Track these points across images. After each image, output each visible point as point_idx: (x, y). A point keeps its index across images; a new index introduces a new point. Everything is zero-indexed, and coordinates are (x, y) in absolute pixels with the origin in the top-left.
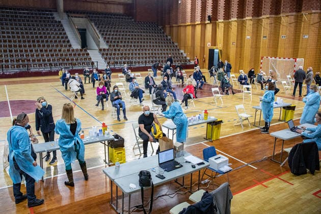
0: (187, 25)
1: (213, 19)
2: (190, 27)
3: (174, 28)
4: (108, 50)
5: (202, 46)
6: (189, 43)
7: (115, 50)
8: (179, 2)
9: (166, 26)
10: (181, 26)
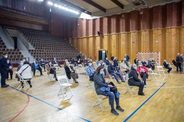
0: (84, 38)
1: (101, 33)
2: (86, 39)
3: (75, 40)
4: (35, 51)
5: (94, 49)
6: (85, 48)
7: (40, 51)
8: (78, 25)
9: (70, 39)
10: (80, 38)
